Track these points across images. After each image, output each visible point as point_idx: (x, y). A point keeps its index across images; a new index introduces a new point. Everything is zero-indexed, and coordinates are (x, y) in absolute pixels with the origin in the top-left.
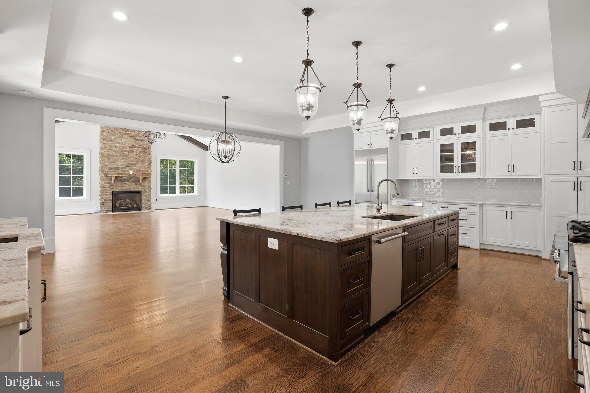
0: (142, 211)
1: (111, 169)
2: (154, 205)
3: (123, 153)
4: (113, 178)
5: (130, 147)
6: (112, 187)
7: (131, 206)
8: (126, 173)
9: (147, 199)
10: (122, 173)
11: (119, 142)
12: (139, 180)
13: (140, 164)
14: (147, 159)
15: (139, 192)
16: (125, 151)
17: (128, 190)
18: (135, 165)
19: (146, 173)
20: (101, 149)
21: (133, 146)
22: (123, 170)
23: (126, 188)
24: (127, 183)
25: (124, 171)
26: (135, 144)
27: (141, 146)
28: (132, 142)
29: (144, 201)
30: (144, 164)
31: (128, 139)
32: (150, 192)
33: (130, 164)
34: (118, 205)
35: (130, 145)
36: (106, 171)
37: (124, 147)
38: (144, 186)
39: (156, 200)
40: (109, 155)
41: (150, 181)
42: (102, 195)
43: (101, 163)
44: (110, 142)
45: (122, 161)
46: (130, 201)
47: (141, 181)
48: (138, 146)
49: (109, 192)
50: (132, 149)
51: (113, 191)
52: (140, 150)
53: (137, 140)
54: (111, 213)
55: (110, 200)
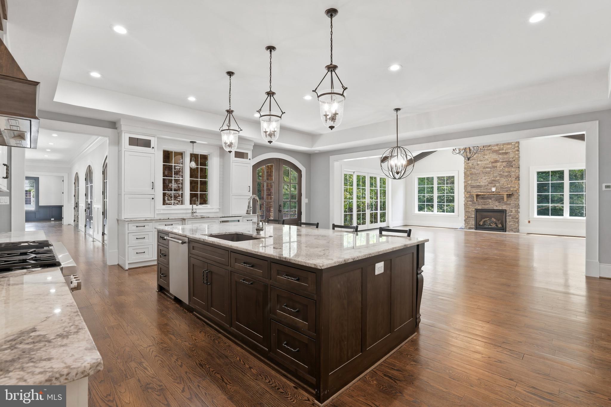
0: (507, 233)
1: (474, 187)
2: (524, 227)
3: (485, 170)
4: (475, 196)
5: (493, 163)
6: (474, 204)
7: (495, 225)
8: (489, 191)
9: (512, 219)
10: (484, 191)
11: (482, 159)
12: (503, 199)
13: (505, 180)
14: (513, 173)
15: (503, 212)
16: (487, 168)
17: (491, 208)
18: (498, 181)
19: (512, 189)
20: (465, 168)
21: (496, 161)
22: (485, 187)
23: (488, 206)
24: (490, 201)
25: (487, 188)
26: (498, 159)
27: (504, 160)
28: (495, 157)
29: (510, 222)
30: (510, 180)
31: (491, 154)
32: (518, 212)
33: (493, 180)
34: (481, 223)
35: (492, 161)
36: (469, 189)
37: (486, 164)
38: (510, 204)
39: (529, 222)
40: (471, 174)
41: (518, 198)
42: (466, 212)
43: (464, 182)
44: (473, 161)
45: (484, 178)
46: (495, 220)
47: (505, 200)
48: (502, 160)
49: (472, 209)
50: (494, 164)
51: (475, 209)
52: (504, 164)
53: (500, 154)
54: (473, 230)
55: (472, 217)
